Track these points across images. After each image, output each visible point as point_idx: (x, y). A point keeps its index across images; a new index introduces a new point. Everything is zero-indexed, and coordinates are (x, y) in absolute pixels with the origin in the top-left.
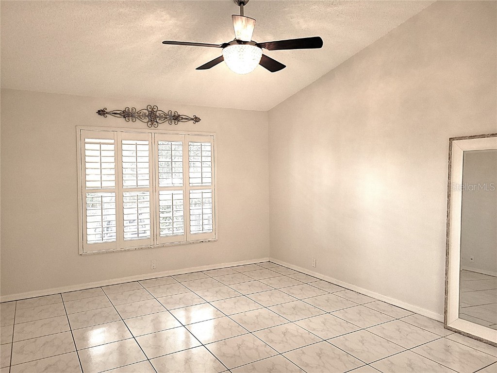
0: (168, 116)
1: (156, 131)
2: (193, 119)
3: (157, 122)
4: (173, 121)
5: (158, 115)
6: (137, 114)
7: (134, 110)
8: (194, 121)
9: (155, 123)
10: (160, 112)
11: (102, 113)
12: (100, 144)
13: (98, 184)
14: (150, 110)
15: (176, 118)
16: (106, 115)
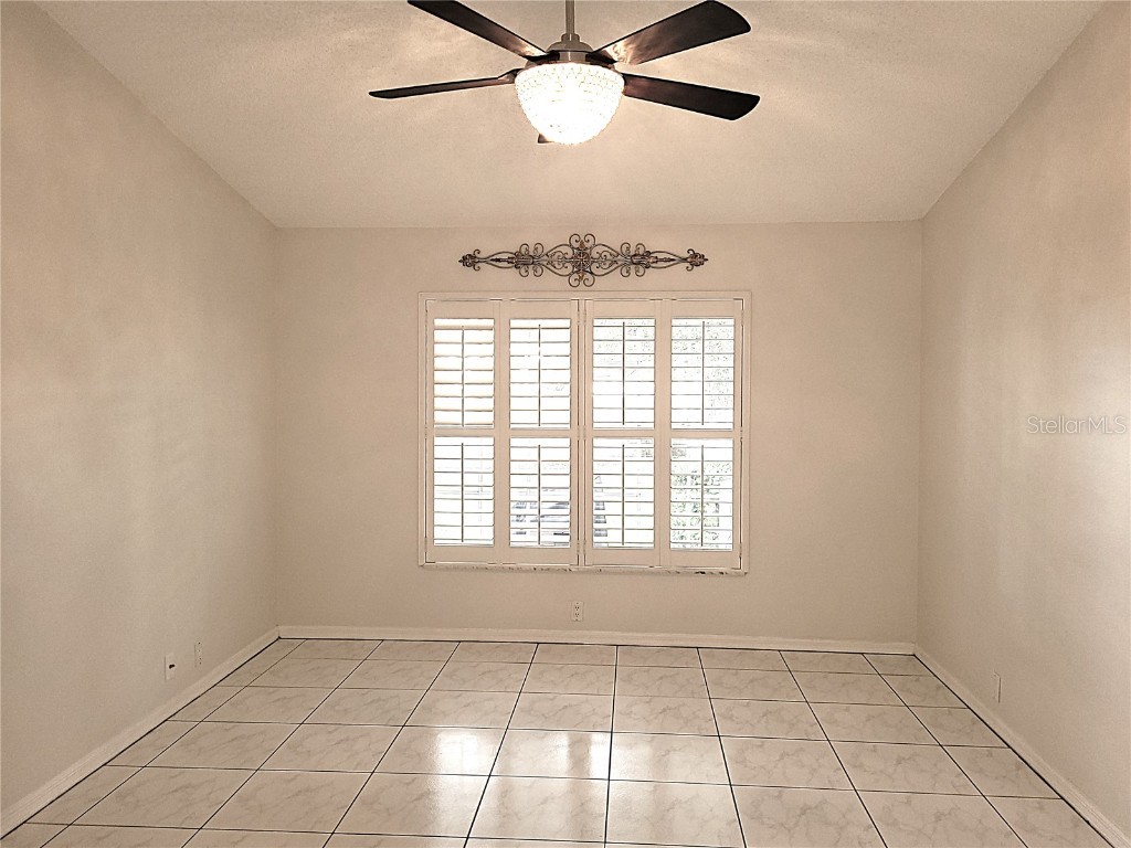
0: (619, 257)
1: (591, 295)
2: (685, 260)
3: (591, 273)
4: (633, 267)
5: (595, 255)
6: (545, 257)
7: (540, 250)
8: (688, 264)
9: (588, 275)
10: (600, 249)
11: (470, 261)
12: (462, 329)
13: (456, 418)
14: (576, 245)
15: (641, 260)
16: (479, 265)
